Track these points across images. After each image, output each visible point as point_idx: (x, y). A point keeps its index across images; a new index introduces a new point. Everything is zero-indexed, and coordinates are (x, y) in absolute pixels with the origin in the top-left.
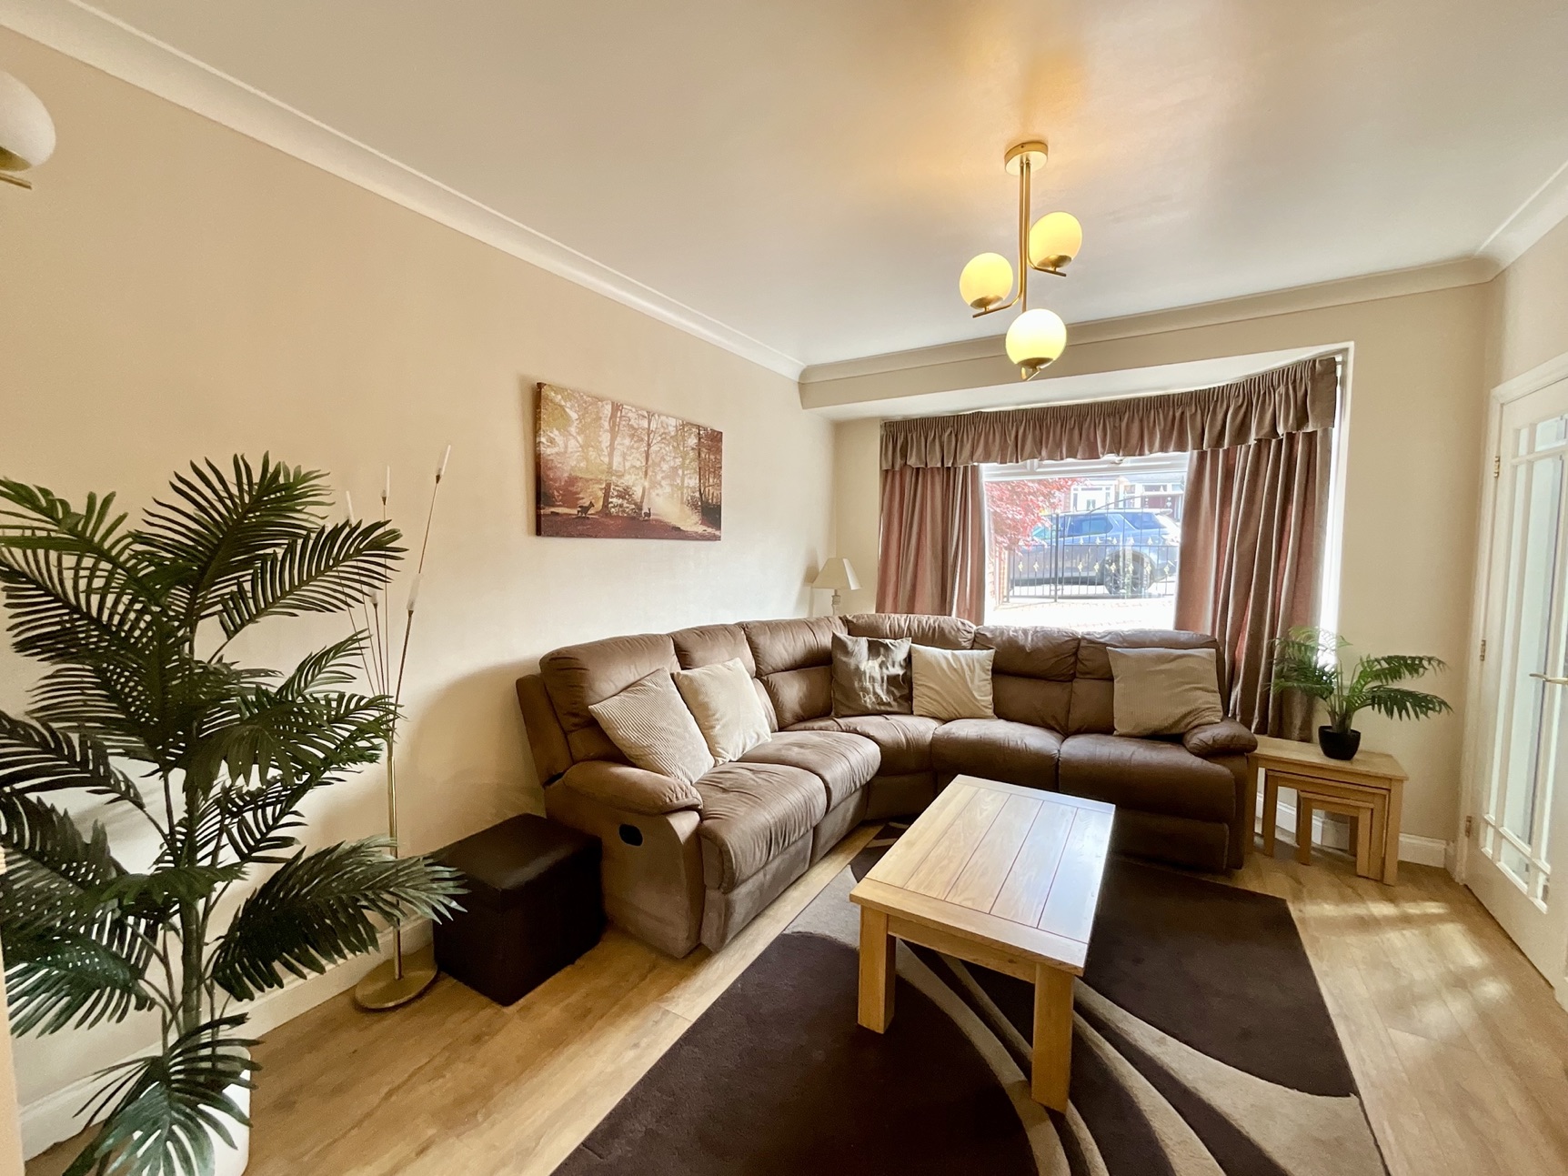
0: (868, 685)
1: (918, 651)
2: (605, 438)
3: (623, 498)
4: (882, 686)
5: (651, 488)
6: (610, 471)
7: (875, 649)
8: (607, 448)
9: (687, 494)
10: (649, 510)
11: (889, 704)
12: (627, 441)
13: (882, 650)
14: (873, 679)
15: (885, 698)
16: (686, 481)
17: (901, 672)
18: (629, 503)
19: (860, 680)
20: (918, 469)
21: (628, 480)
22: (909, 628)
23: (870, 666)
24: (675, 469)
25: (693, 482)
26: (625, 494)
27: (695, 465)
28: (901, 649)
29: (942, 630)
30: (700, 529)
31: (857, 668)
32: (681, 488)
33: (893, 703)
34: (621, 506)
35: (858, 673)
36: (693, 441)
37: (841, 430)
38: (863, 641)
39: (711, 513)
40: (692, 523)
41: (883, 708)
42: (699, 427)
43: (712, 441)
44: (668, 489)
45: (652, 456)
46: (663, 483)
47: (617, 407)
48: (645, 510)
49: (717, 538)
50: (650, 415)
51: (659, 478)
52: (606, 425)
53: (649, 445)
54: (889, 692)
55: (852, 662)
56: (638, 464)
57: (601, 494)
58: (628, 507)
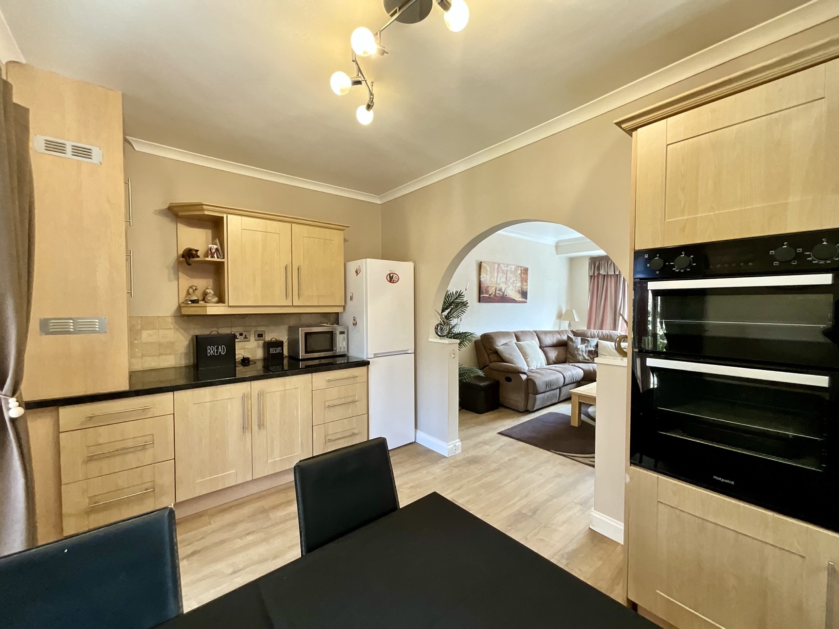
1: (600, 342)
2: (496, 274)
5: (507, 287)
6: (497, 284)
7: (583, 341)
8: (496, 277)
9: (517, 288)
10: (507, 294)
12: (501, 274)
13: (586, 341)
15: (587, 358)
16: (517, 285)
17: (593, 349)
18: (501, 292)
20: (604, 275)
21: (501, 285)
23: (581, 347)
24: (514, 281)
25: (519, 285)
26: (500, 290)
27: (520, 279)
28: (594, 342)
30: (521, 299)
31: (577, 347)
32: (515, 287)
33: (590, 360)
34: (499, 293)
35: (577, 349)
36: (519, 272)
38: (579, 339)
39: (524, 294)
40: (518, 297)
41: (586, 361)
42: (521, 267)
43: (526, 271)
44: (511, 287)
45: (508, 278)
47: (499, 265)
48: (505, 294)
49: (526, 302)
50: (508, 265)
51: (509, 284)
52: (496, 271)
53: (507, 275)
54: (588, 356)
55: (575, 345)
56: (504, 281)
57: (494, 290)
58: (501, 294)
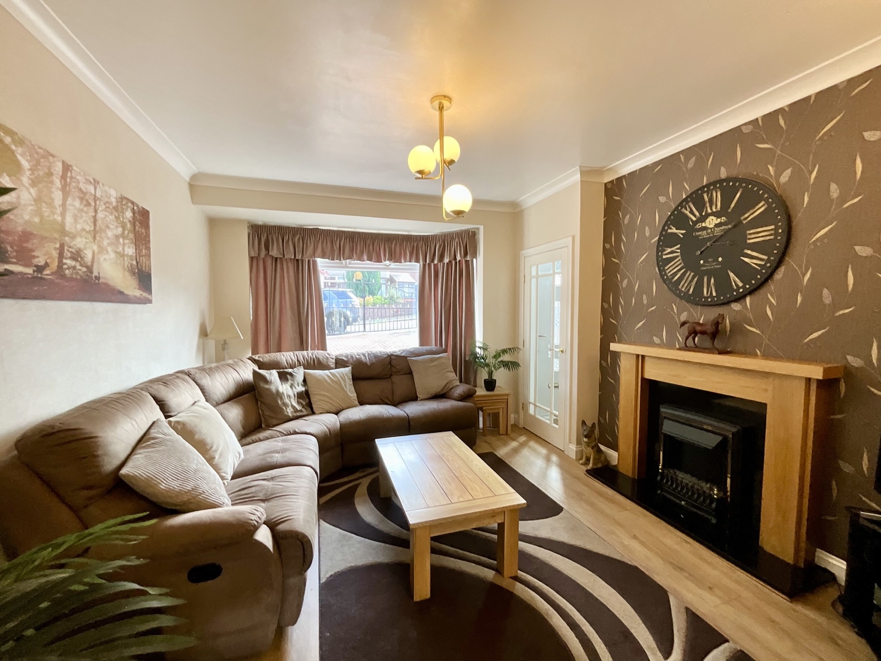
0: (287, 401)
1: (309, 374)
2: (58, 196)
3: (76, 260)
4: (295, 399)
5: (100, 252)
6: (64, 232)
7: (283, 376)
8: (59, 206)
9: (127, 262)
10: (99, 273)
11: (301, 411)
12: (77, 203)
13: (289, 377)
14: (289, 397)
15: (299, 408)
16: (126, 249)
17: (303, 389)
18: (81, 265)
19: (281, 398)
20: (276, 259)
21: (79, 242)
22: (298, 360)
23: (284, 388)
24: (117, 237)
25: (130, 251)
26: (77, 256)
27: (131, 236)
28: (299, 373)
29: (318, 359)
30: (138, 293)
31: (278, 391)
32: (121, 255)
33: (303, 410)
34: (74, 268)
35: (279, 394)
36: (129, 214)
37: (213, 223)
38: (274, 373)
39: (144, 278)
40: (130, 287)
41: (298, 414)
42: (133, 203)
43: (142, 217)
44: (112, 255)
45: (99, 223)
46: (109, 249)
47: (66, 168)
48: (95, 273)
49: (150, 301)
50: (96, 183)
51: (105, 242)
52: (58, 183)
53: (96, 211)
54: (298, 403)
55: (273, 388)
56: (88, 228)
57: (55, 254)
58: (80, 270)
